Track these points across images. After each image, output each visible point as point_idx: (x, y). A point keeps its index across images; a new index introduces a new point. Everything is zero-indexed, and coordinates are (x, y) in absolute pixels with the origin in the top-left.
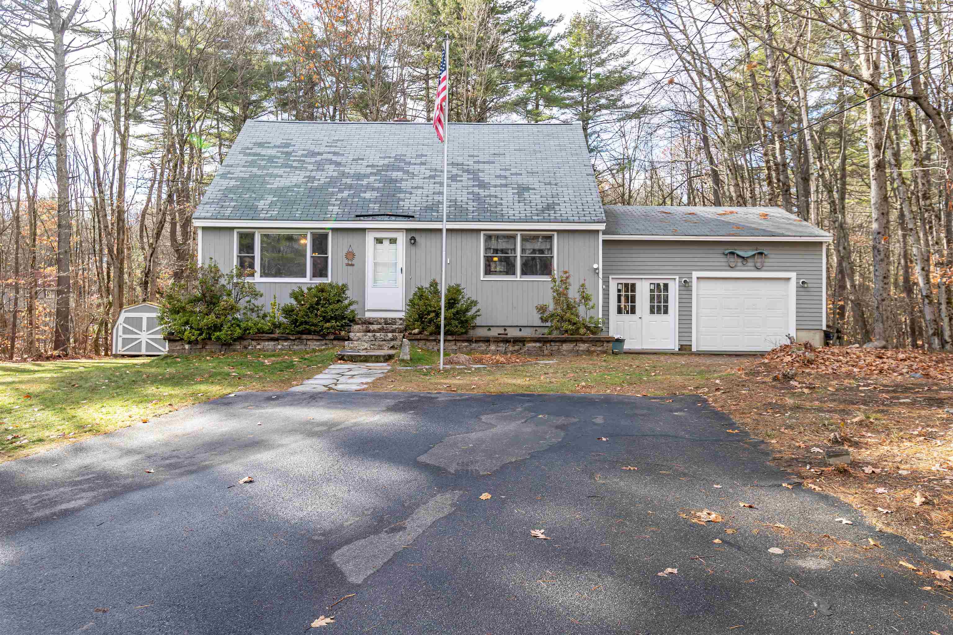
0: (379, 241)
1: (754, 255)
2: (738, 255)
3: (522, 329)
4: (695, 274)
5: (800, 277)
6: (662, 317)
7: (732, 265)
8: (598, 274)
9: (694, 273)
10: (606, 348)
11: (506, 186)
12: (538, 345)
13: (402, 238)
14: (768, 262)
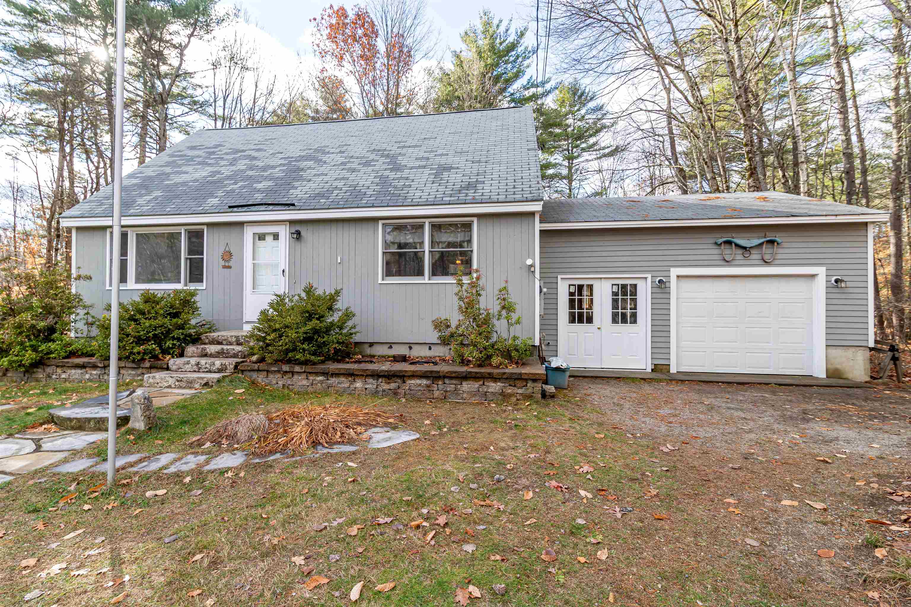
0: (262, 237)
1: (761, 244)
2: (737, 245)
3: (432, 346)
4: (674, 272)
5: (831, 273)
6: (628, 327)
7: (727, 258)
8: (533, 272)
9: (672, 269)
10: (530, 390)
11: (424, 167)
12: (424, 382)
13: (284, 232)
14: (781, 253)
